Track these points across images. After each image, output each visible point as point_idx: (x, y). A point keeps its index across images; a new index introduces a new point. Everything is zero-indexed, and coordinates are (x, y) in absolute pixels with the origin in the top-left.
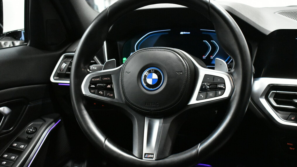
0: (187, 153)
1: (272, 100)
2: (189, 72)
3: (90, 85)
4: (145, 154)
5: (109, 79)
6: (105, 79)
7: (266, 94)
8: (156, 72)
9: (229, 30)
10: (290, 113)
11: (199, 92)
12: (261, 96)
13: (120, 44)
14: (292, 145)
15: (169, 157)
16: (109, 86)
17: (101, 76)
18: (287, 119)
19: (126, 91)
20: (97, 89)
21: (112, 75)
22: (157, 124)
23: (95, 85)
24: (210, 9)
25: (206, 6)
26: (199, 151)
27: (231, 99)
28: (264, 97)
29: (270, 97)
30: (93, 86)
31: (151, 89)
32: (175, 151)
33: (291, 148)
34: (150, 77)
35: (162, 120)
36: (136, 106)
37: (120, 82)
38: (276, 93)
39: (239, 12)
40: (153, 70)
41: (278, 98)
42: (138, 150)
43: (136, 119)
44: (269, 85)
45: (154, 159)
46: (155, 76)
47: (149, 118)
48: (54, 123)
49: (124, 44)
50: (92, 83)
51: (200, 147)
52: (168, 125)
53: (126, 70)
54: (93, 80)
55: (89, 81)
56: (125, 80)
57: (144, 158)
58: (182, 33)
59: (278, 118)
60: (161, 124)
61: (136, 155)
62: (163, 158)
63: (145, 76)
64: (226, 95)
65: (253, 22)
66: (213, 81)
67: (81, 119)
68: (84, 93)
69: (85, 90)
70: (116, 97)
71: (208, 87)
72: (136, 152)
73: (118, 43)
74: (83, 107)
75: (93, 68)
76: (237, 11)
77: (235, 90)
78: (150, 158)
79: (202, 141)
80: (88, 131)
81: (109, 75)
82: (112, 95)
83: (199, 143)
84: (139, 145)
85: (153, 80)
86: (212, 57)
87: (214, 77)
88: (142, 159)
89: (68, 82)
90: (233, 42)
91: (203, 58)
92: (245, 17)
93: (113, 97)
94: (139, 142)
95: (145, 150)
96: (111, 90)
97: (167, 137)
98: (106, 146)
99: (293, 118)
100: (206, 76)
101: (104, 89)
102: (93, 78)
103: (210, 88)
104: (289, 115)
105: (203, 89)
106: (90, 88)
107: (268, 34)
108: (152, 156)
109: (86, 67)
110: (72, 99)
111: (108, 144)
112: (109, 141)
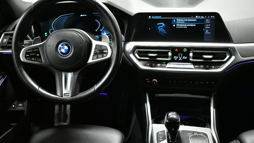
0: (89, 91)
1: (137, 55)
2: (86, 44)
3: (25, 55)
4: (64, 94)
5: (37, 50)
6: (35, 50)
7: (133, 52)
8: (66, 45)
9: (108, 18)
10: (147, 62)
11: (93, 55)
12: (131, 53)
13: (42, 24)
14: (148, 79)
15: (79, 94)
16: (38, 55)
17: (32, 49)
18: (145, 65)
19: (49, 57)
20: (30, 57)
21: (39, 48)
22: (70, 75)
23: (29, 55)
24: (96, 5)
25: (94, 4)
26: (95, 89)
27: (112, 58)
28: (132, 53)
29: (135, 53)
30: (28, 55)
31: (65, 55)
32: (82, 90)
33: (148, 82)
34: (63, 48)
35: (73, 73)
36: (56, 66)
37: (45, 52)
38: (139, 51)
39: (115, 3)
40: (64, 44)
41: (140, 54)
42: (60, 92)
43: (57, 74)
44: (134, 47)
45: (70, 96)
46: (66, 48)
47: (65, 73)
48: (2, 79)
49: (44, 24)
50: (26, 53)
51: (96, 87)
52: (76, 76)
53: (48, 44)
54: (27, 51)
55: (25, 52)
56: (48, 50)
57: (63, 96)
58: (81, 16)
59: (141, 65)
60: (72, 76)
61: (59, 95)
62: (75, 95)
63: (60, 48)
64: (109, 56)
65: (124, 9)
66: (101, 48)
67: (22, 77)
68: (22, 60)
69: (22, 58)
70: (43, 61)
71: (98, 52)
72: (59, 93)
73: (40, 23)
74: (23, 69)
75: (26, 43)
76: (113, 3)
77: (113, 53)
78: (67, 96)
79: (97, 83)
80: (27, 84)
81: (37, 48)
82: (40, 60)
83: (95, 85)
84: (60, 89)
85: (65, 50)
86: (101, 30)
87: (101, 46)
88: (63, 97)
89: (11, 51)
90: (111, 25)
91: (96, 31)
92: (118, 6)
93: (42, 61)
94: (60, 87)
95: (64, 92)
96: (40, 57)
97: (76, 83)
98: (40, 91)
99: (148, 65)
100: (97, 45)
101: (35, 57)
102: (27, 50)
103: (99, 53)
104: (146, 63)
105: (95, 54)
106: (26, 57)
107: (133, 15)
108: (68, 95)
109: (22, 43)
110: (15, 64)
111: (41, 90)
112: (41, 88)
